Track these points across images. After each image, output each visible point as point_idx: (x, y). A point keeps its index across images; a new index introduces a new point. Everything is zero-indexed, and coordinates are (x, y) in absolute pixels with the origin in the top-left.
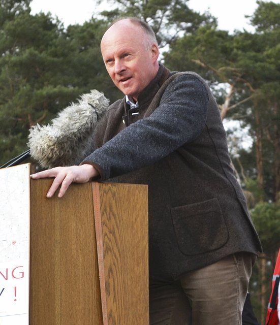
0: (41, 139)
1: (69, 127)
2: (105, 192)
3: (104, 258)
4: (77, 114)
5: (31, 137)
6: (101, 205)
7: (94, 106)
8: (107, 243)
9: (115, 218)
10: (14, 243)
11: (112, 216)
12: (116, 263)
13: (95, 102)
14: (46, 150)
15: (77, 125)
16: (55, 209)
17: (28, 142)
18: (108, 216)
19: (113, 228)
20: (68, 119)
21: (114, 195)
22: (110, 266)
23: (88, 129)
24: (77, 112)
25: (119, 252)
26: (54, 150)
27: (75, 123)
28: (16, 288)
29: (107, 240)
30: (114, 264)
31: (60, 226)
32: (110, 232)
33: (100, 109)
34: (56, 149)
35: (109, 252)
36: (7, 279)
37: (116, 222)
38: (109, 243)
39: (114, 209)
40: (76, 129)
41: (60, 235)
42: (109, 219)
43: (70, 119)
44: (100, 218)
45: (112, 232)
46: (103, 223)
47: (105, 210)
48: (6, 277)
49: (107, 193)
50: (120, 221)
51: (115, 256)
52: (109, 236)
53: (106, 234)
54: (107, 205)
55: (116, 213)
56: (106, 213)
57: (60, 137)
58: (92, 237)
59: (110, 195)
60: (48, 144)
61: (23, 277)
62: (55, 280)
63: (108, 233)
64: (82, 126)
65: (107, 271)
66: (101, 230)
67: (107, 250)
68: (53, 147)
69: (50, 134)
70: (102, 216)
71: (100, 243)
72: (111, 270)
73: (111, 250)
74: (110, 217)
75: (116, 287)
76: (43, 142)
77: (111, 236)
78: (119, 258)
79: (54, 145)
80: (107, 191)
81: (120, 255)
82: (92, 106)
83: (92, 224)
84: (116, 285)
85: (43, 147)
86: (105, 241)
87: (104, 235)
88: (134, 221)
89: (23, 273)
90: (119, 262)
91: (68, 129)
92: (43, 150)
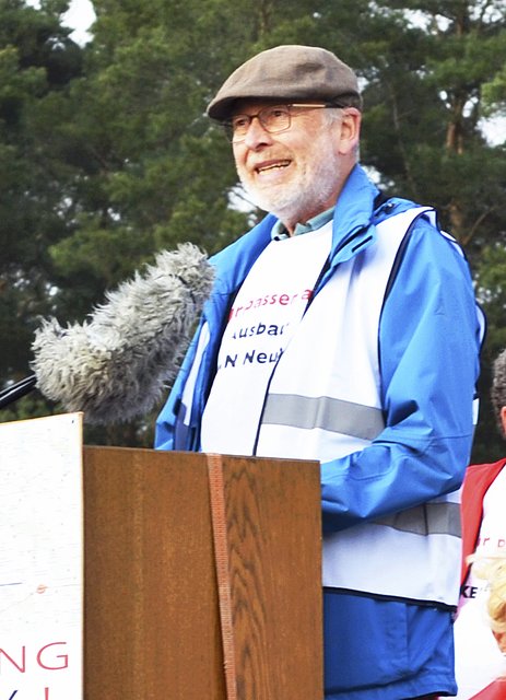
0: (71, 355)
1: (137, 328)
2: (234, 476)
3: (233, 623)
4: (152, 299)
5: (40, 349)
6: (227, 506)
7: (187, 279)
8: (238, 589)
9: (255, 534)
10: (41, 589)
11: (248, 529)
12: (258, 635)
13: (189, 272)
14: (82, 380)
15: (155, 322)
16: (133, 514)
17: (34, 359)
18: (241, 531)
19: (252, 557)
20: (132, 310)
21: (252, 483)
22: (246, 641)
23: (176, 331)
24: (153, 293)
25: (263, 610)
26: (101, 378)
27: (149, 320)
28: (47, 689)
29: (239, 584)
30: (254, 636)
31: (143, 552)
32: (246, 566)
33: (199, 287)
34: (105, 377)
35: (244, 611)
36: (23, 670)
37: (257, 543)
38: (244, 590)
39: (253, 515)
40: (153, 330)
41: (144, 572)
42: (243, 535)
43: (137, 309)
44: (224, 533)
45: (250, 566)
46: (231, 546)
47: (235, 516)
48: (21, 667)
49: (238, 479)
50: (265, 541)
51: (256, 620)
52: (242, 574)
53: (236, 571)
54: (240, 508)
55: (257, 524)
56: (237, 522)
57: (117, 350)
58: (209, 576)
59: (244, 482)
60: (90, 365)
61: (66, 666)
62: (135, 673)
63: (240, 567)
64: (164, 324)
65: (239, 652)
66: (227, 560)
67: (239, 606)
68: (99, 373)
69: (93, 342)
70: (229, 529)
71: (224, 590)
72: (247, 651)
73: (246, 606)
74: (244, 531)
75: (258, 690)
76: (76, 362)
77: (246, 574)
78: (263, 624)
79: (102, 368)
80: (238, 475)
81: (265, 617)
82: (184, 282)
83: (209, 547)
84: (258, 685)
85: (76, 372)
86: (236, 586)
87: (232, 572)
88: (294, 540)
89: (66, 656)
90: (264, 632)
91: (135, 332)
92: (77, 379)
